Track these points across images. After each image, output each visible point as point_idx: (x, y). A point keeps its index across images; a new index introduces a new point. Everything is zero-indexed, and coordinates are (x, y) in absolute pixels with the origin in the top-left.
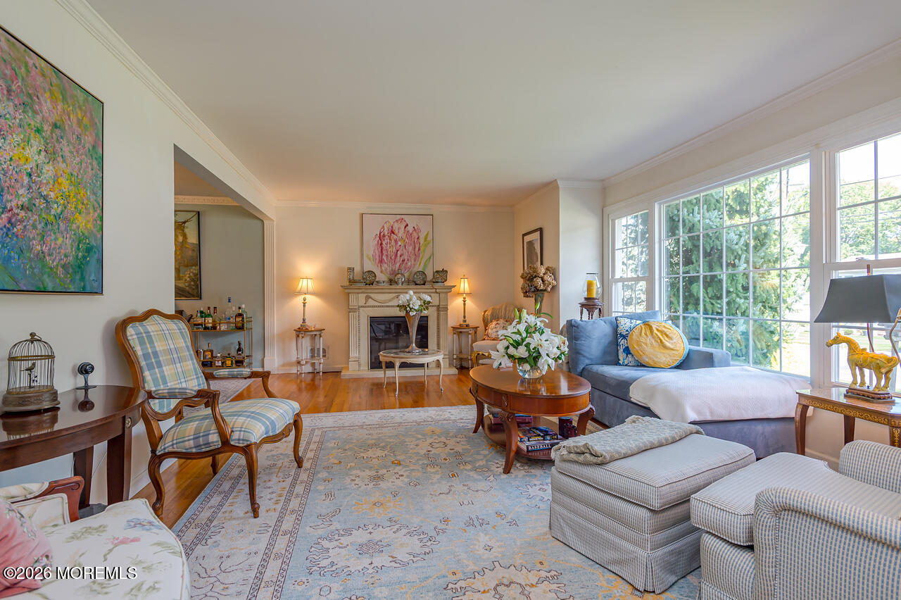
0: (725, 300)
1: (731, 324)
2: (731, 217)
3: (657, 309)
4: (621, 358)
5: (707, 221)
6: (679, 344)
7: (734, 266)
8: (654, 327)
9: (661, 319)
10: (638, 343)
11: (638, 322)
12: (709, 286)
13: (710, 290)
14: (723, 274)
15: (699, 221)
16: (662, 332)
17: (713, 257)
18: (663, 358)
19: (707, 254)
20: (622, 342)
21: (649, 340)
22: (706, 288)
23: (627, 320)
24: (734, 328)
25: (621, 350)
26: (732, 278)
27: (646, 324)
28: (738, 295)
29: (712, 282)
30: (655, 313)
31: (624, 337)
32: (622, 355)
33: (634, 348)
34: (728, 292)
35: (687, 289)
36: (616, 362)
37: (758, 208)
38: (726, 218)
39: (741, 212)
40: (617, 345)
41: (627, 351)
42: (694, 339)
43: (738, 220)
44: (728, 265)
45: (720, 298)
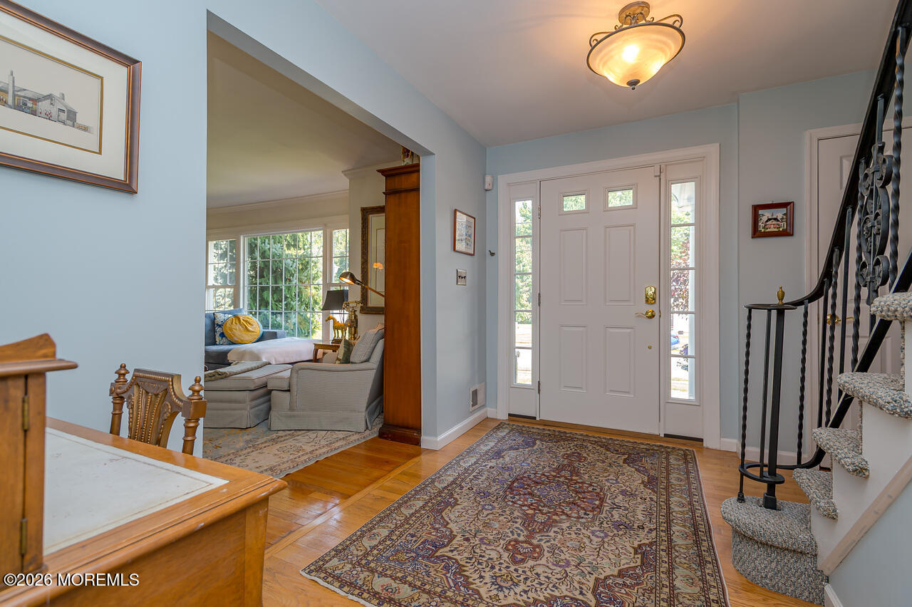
0: (284, 303)
1: (287, 318)
2: (289, 249)
3: (241, 307)
4: (217, 340)
5: (274, 250)
6: (257, 327)
7: (290, 280)
8: (241, 318)
9: (245, 313)
10: (231, 330)
11: (230, 316)
12: (275, 293)
13: (275, 296)
14: (283, 286)
15: (269, 249)
16: (246, 321)
17: (277, 274)
18: (247, 337)
19: (274, 272)
20: (218, 329)
21: (238, 327)
22: (273, 295)
23: (222, 315)
24: (289, 321)
25: (218, 335)
26: (289, 288)
27: (236, 317)
28: (292, 300)
29: (277, 290)
30: (240, 310)
31: (220, 326)
32: (218, 338)
33: (228, 332)
34: (286, 298)
35: (261, 296)
36: (215, 344)
37: (304, 245)
38: (285, 248)
39: (295, 246)
40: (215, 331)
41: (222, 335)
42: (266, 326)
43: (292, 252)
44: (286, 280)
45: (281, 301)
